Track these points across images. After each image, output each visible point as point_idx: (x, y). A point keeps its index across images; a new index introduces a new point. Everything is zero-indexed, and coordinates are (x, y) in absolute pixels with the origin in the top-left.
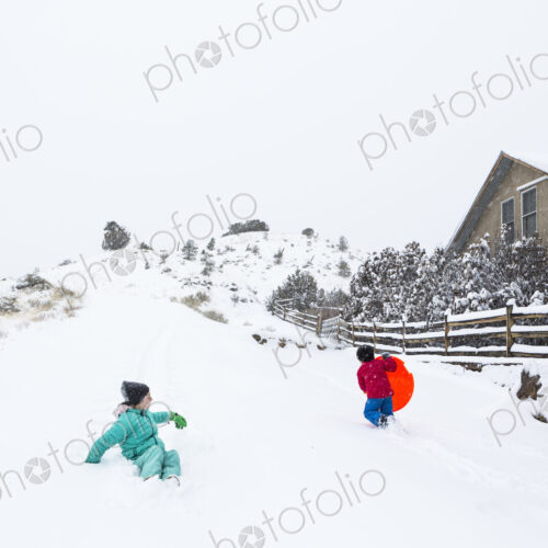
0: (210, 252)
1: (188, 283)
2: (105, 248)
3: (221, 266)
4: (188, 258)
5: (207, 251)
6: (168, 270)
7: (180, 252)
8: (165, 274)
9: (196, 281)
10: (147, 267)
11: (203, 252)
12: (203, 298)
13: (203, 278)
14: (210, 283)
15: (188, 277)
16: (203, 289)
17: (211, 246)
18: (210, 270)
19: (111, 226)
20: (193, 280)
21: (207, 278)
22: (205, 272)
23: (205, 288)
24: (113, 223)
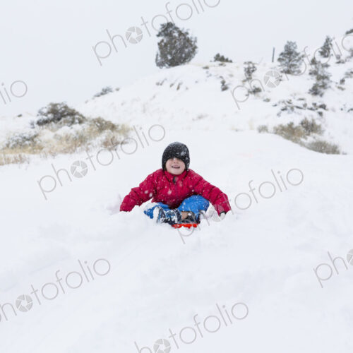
0: (324, 60)
1: (288, 107)
2: (160, 65)
3: (343, 81)
4: (288, 72)
5: (319, 58)
6: (256, 91)
7: (277, 63)
8: (252, 96)
9: (300, 104)
10: (225, 88)
11: (313, 62)
12: (310, 127)
13: (310, 100)
14: (323, 107)
15: (287, 98)
16: (310, 116)
17: (325, 51)
18: (324, 86)
19: (167, 29)
20: (295, 103)
21: (318, 100)
22: (315, 91)
23: (315, 114)
24: (170, 25)
